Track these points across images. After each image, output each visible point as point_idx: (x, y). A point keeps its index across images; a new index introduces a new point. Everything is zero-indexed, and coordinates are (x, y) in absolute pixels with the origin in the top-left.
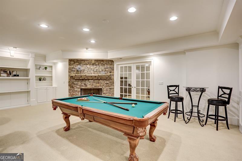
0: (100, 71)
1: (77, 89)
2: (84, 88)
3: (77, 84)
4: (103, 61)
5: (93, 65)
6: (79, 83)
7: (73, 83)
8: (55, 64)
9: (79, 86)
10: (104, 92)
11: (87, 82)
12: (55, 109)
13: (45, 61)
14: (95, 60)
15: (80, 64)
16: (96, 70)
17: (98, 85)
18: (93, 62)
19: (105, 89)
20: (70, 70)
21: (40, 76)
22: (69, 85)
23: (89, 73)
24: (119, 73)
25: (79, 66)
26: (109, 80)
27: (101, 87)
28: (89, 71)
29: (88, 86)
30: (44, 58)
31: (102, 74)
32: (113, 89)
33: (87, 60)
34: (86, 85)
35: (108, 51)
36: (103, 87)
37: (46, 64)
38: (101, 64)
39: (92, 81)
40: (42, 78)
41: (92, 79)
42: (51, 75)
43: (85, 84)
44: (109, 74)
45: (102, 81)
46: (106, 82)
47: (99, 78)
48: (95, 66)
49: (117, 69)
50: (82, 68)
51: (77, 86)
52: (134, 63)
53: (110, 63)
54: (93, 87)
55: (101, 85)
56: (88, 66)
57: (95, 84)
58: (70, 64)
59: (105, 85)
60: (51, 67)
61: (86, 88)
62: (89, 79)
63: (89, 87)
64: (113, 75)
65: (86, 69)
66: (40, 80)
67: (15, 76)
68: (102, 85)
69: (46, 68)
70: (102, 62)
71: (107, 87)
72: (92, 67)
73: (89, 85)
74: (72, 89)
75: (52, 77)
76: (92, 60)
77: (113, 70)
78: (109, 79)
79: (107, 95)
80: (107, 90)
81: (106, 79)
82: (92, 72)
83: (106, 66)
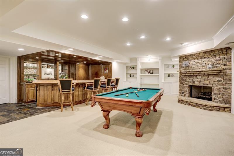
1: (185, 85)
2: (191, 84)
3: (186, 81)
4: (213, 51)
5: (201, 58)
6: (188, 79)
7: (182, 79)
9: (187, 83)
10: (215, 92)
11: (195, 79)
14: (203, 52)
15: (188, 60)
16: (204, 64)
17: (206, 82)
18: (201, 55)
19: (216, 88)
20: (180, 67)
21: (169, 73)
22: (180, 81)
23: (197, 68)
25: (187, 62)
26: (223, 75)
27: (211, 86)
28: (197, 65)
29: (195, 83)
30: (170, 58)
31: (209, 68)
32: (230, 89)
33: (195, 54)
34: (194, 82)
36: (214, 85)
37: (173, 63)
38: (210, 56)
39: (200, 77)
40: (171, 75)
41: (199, 75)
43: (193, 80)
44: (222, 67)
45: (212, 77)
46: (218, 79)
47: (205, 74)
48: (203, 60)
50: (191, 64)
51: (186, 82)
53: (224, 51)
54: (201, 84)
55: (211, 82)
56: (196, 61)
57: (203, 81)
58: (180, 61)
59: (217, 82)
61: (194, 84)
62: (196, 75)
63: (197, 83)
64: (230, 69)
65: (194, 64)
66: (169, 76)
67: (151, 73)
68: (213, 82)
69: (173, 66)
70: (212, 53)
71: (219, 86)
72: (200, 61)
74: (182, 85)
75: (178, 73)
76: (199, 53)
77: (230, 61)
79: (219, 96)
80: (219, 90)
81: (218, 75)
82: (200, 66)
83: (217, 57)
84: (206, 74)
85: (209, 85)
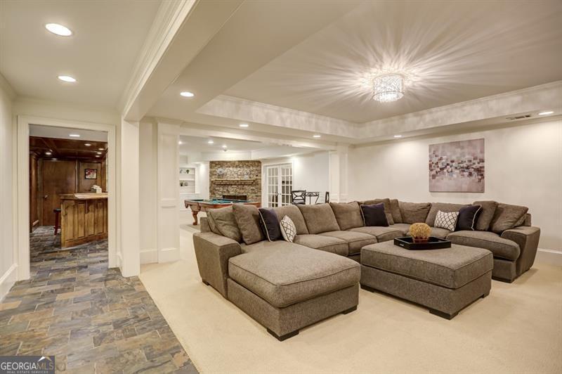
0: (244, 174)
1: (219, 196)
2: (226, 194)
3: (218, 190)
4: (248, 161)
5: (237, 167)
6: (221, 189)
7: (214, 189)
8: (198, 165)
9: (220, 193)
11: (230, 188)
12: (187, 207)
13: (187, 162)
14: (239, 161)
15: (222, 167)
16: (240, 173)
17: (242, 191)
18: (237, 164)
19: (250, 196)
20: (212, 174)
21: (182, 181)
22: (210, 191)
23: (232, 177)
24: (268, 176)
25: (220, 169)
26: (255, 185)
28: (232, 174)
30: (186, 160)
31: (246, 178)
32: (261, 196)
33: (230, 162)
34: (229, 192)
35: (252, 151)
36: (248, 194)
37: (189, 166)
38: (245, 166)
40: (184, 183)
41: (235, 185)
42: (193, 180)
43: (227, 190)
44: (255, 177)
45: (246, 187)
46: (251, 188)
48: (239, 169)
49: (265, 171)
50: (225, 171)
51: (218, 193)
52: (279, 165)
53: (256, 164)
54: (237, 194)
56: (231, 169)
57: (238, 190)
58: (211, 167)
59: (251, 191)
60: (194, 169)
61: (229, 194)
62: (232, 185)
63: (232, 193)
64: (261, 179)
65: (229, 173)
66: (182, 185)
68: (247, 191)
69: (188, 171)
70: (247, 164)
71: (252, 194)
72: (235, 170)
73: (232, 191)
74: (214, 195)
75: (194, 182)
76: (235, 162)
77: (260, 173)
78: (256, 183)
80: (252, 198)
81: (251, 185)
82: (236, 175)
83: (251, 168)
84: (242, 184)
85: (245, 194)
